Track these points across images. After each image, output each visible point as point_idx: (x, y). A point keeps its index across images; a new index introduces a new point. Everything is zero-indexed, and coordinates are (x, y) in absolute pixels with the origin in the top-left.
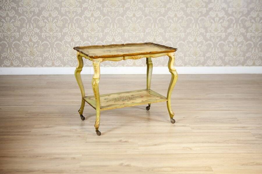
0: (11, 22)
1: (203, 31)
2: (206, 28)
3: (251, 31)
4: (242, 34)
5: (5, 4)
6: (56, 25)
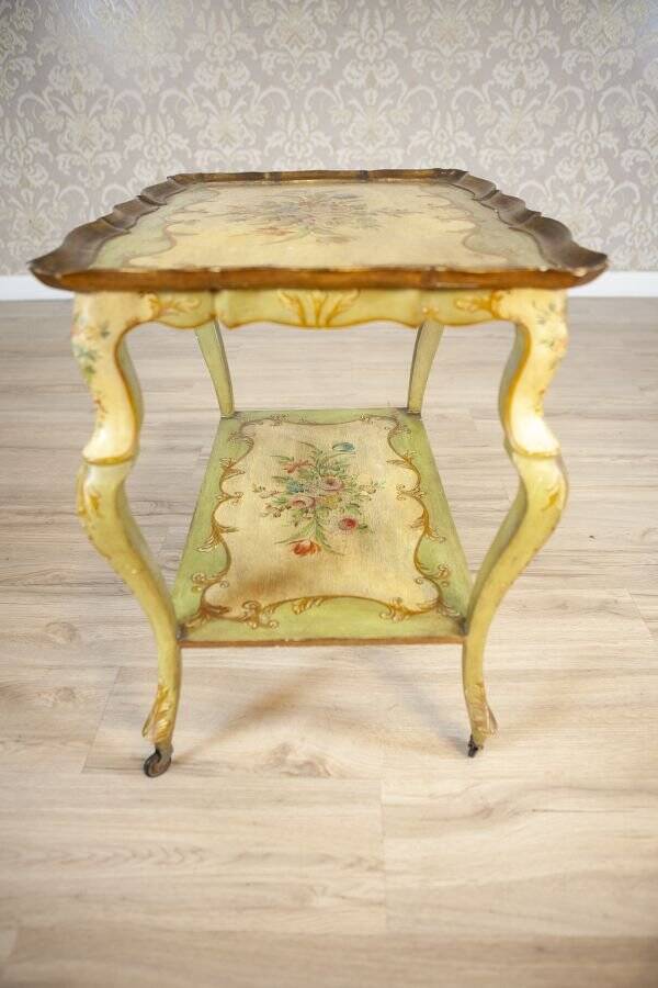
6: (102, 126)
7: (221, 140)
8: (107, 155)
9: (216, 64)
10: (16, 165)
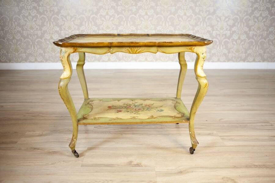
0: (33, 21)
1: (210, 29)
2: (212, 27)
3: (254, 30)
4: (246, 33)
5: (27, 4)
6: (74, 24)
7: (106, 28)
8: (75, 31)
9: (106, 9)
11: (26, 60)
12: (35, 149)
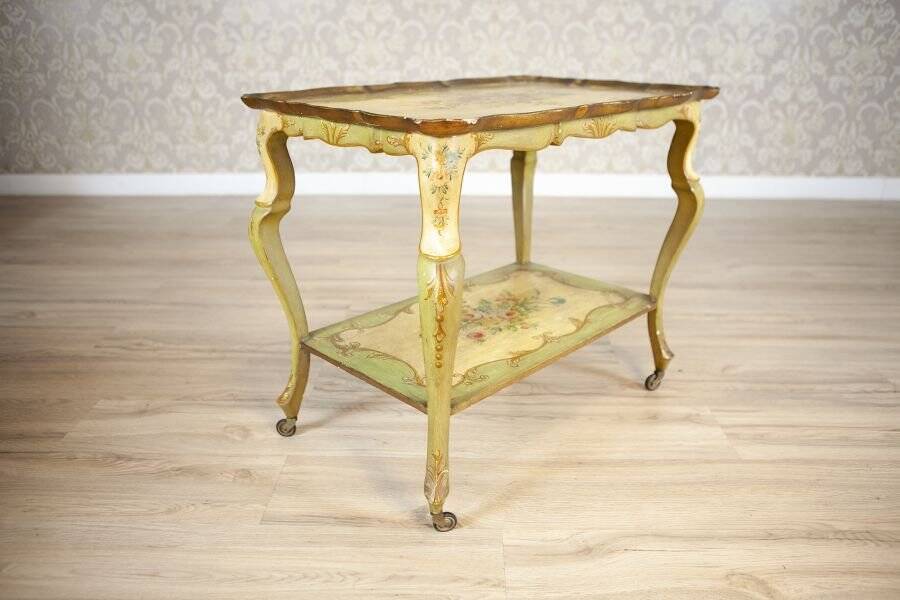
2: (708, 60)
3: (844, 72)
4: (816, 80)
6: (265, 50)
10: (189, 80)
11: (117, 166)
12: (119, 458)
